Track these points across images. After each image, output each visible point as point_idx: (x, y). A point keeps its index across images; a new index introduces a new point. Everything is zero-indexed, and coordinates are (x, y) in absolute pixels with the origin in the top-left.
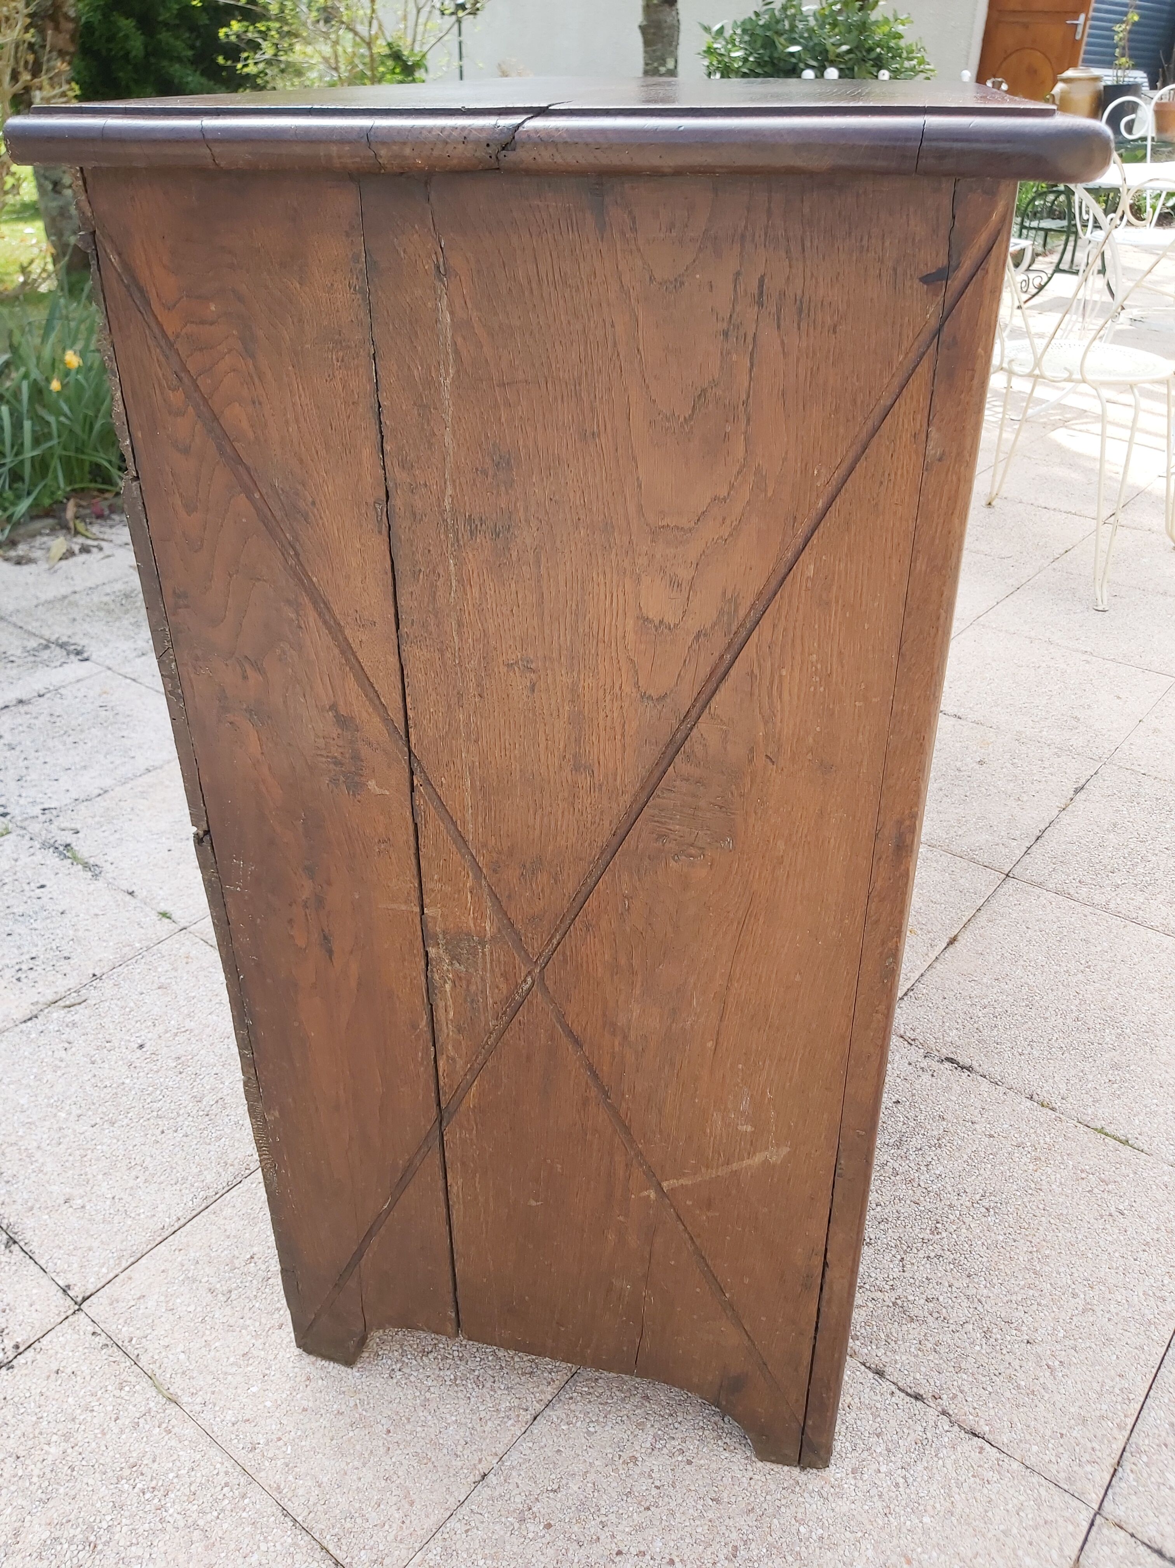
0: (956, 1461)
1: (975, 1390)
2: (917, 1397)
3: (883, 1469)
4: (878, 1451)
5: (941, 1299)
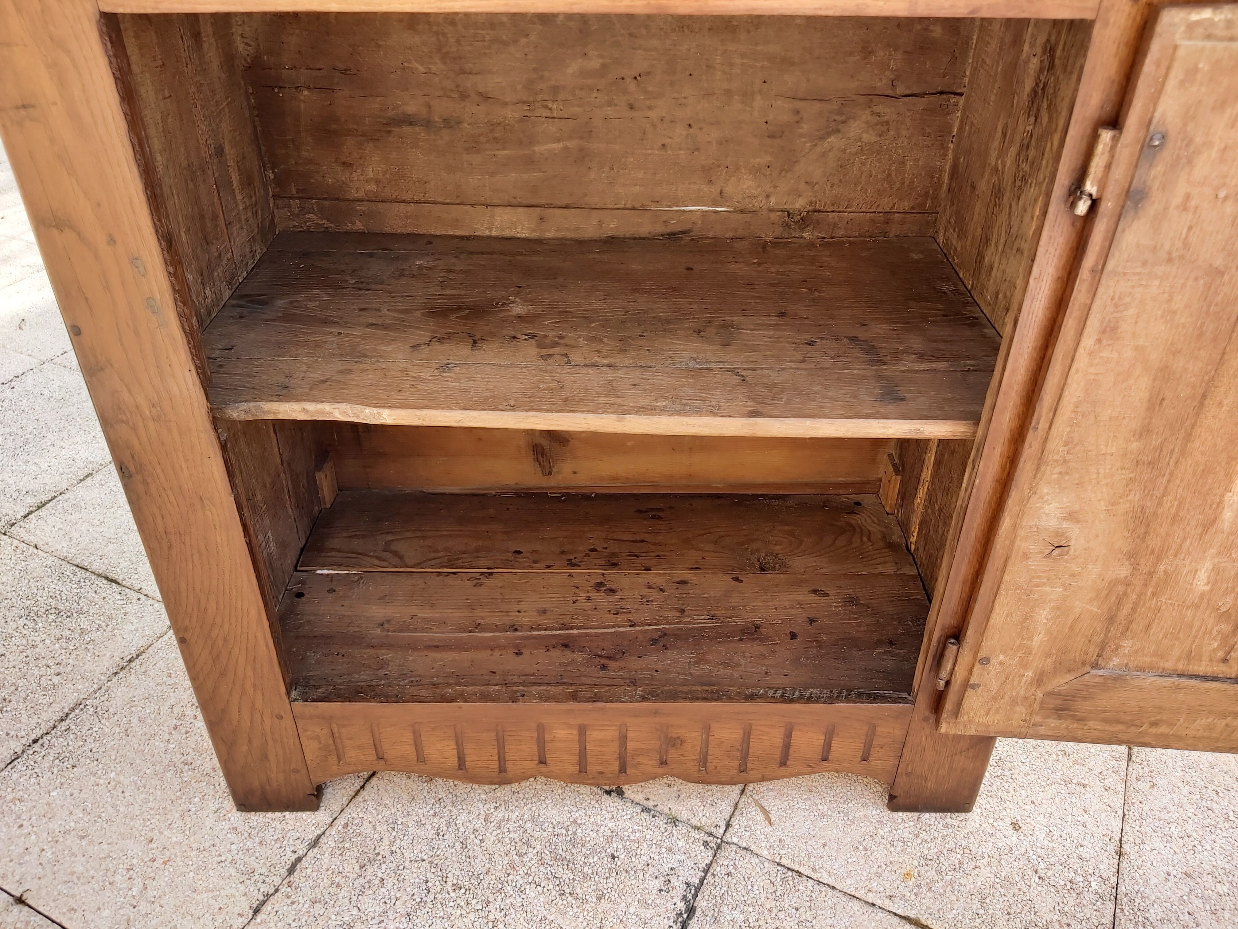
0: (233, 896)
1: (294, 913)
2: (291, 871)
3: (233, 847)
4: (248, 843)
5: (383, 890)
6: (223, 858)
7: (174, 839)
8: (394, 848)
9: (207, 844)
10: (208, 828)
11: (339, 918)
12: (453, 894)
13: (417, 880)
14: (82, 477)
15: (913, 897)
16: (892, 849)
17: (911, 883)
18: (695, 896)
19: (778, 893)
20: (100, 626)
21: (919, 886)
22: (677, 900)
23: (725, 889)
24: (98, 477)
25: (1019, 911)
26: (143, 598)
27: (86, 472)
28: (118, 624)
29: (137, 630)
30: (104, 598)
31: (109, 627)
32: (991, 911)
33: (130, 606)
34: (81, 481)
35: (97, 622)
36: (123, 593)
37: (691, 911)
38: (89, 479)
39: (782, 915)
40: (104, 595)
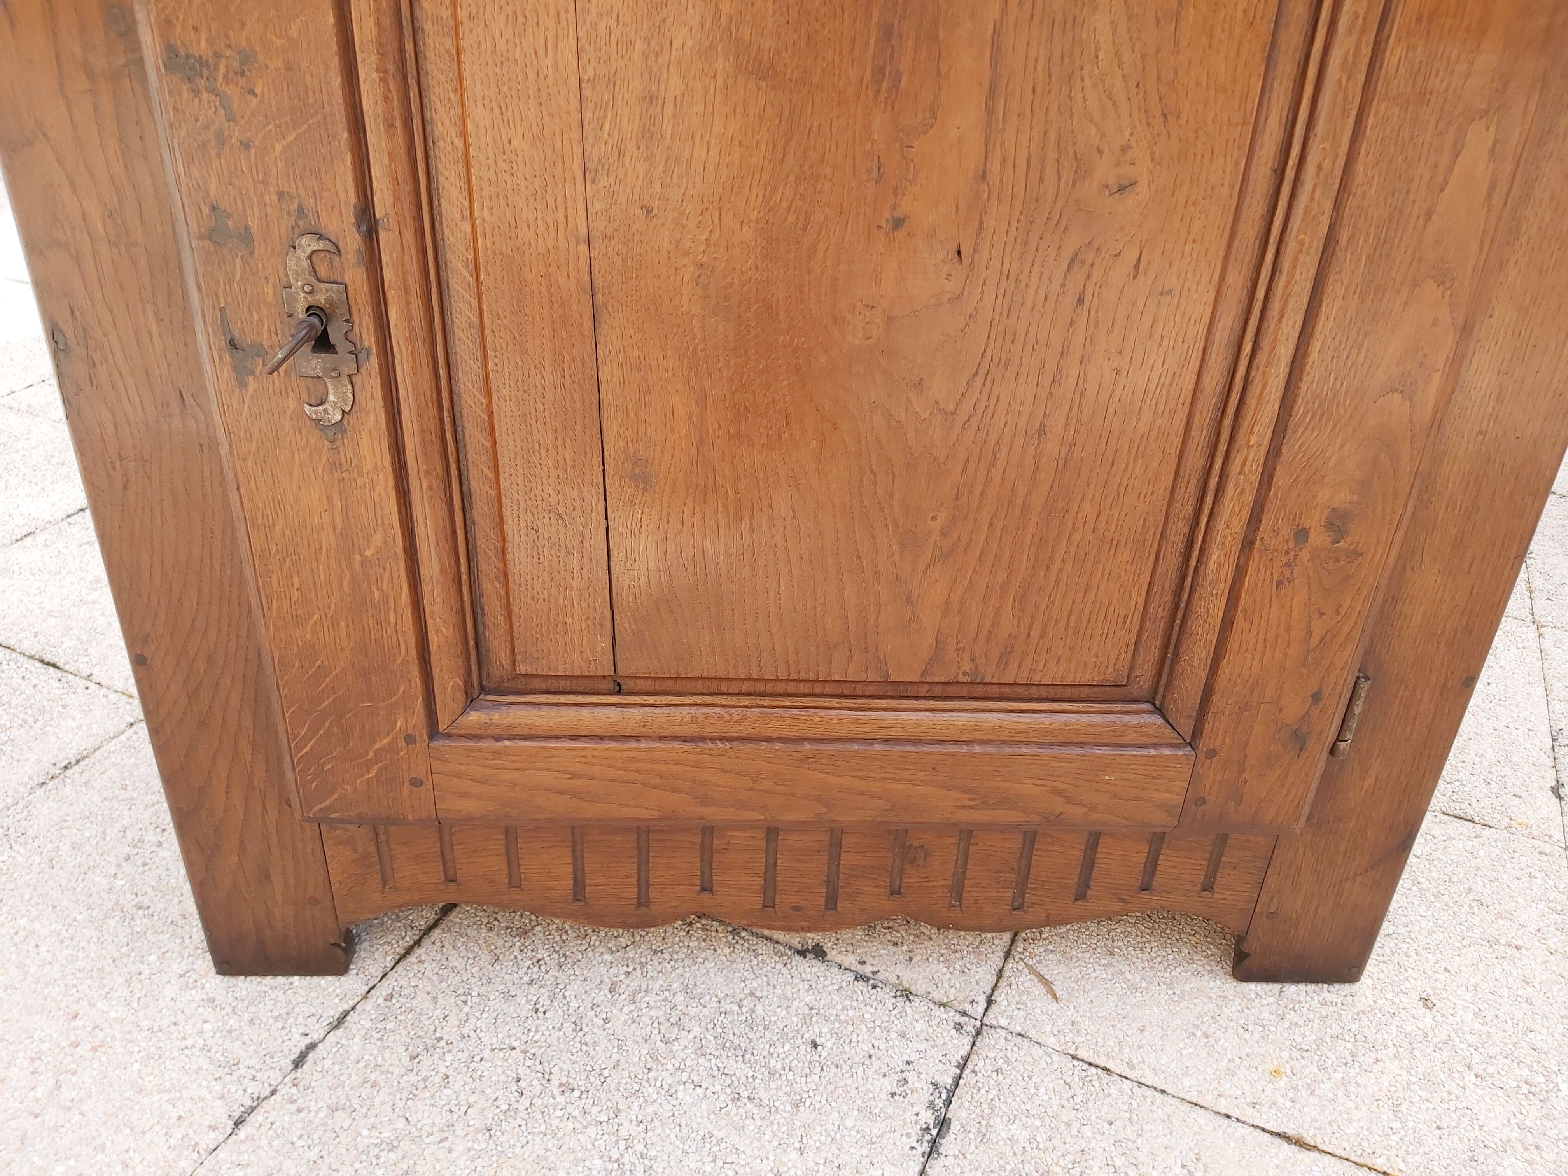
6: (189, 1043)
7: (113, 1014)
8: (465, 1031)
9: (165, 1023)
10: (168, 999)
11: (375, 1133)
12: (561, 1099)
13: (503, 1078)
14: (19, 537)
15: (1289, 1104)
16: (1247, 1036)
17: (1282, 1084)
18: (948, 1103)
19: (1078, 1099)
20: (25, 721)
21: (1295, 1088)
22: (921, 1108)
23: (995, 1092)
24: (41, 538)
25: (1454, 1124)
26: (93, 686)
27: (26, 530)
28: (52, 719)
29: (79, 727)
30: (35, 686)
31: (39, 724)
32: (1410, 1124)
33: (73, 696)
34: (17, 541)
35: (22, 716)
36: (64, 680)
37: (943, 1124)
38: (29, 539)
39: (1088, 1131)
40: (35, 681)
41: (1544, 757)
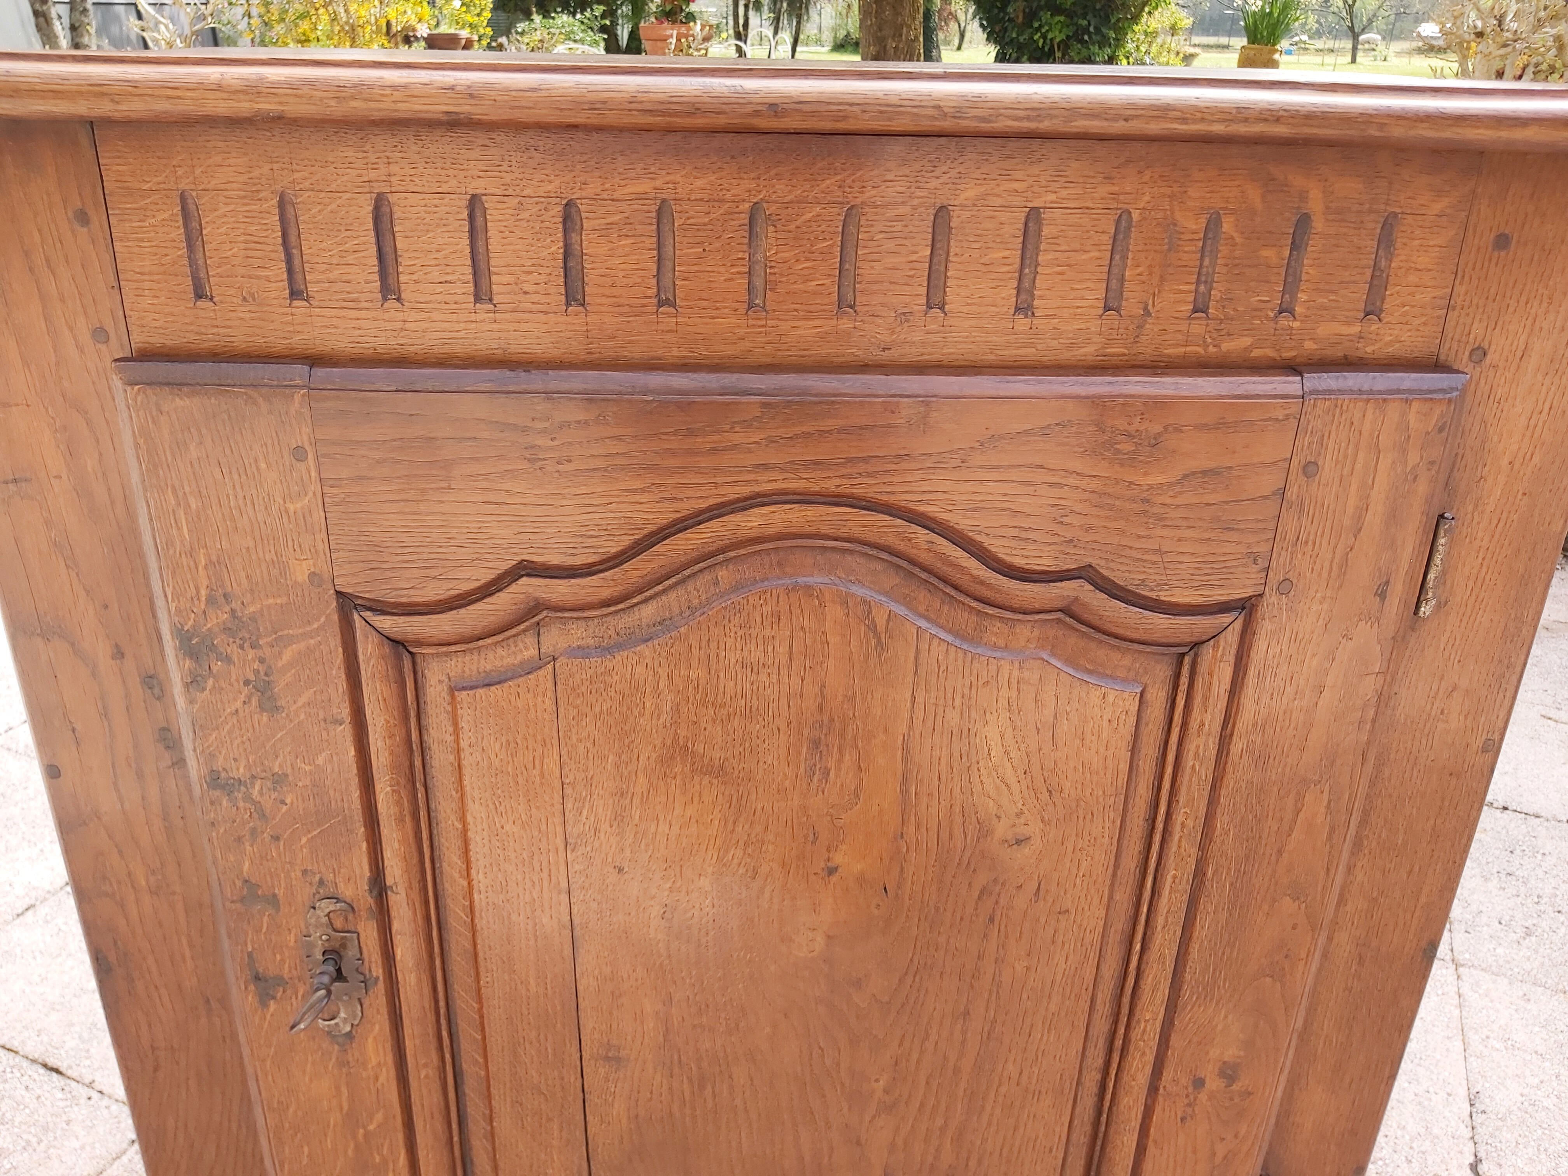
14: (20, 911)
20: (28, 1142)
24: (42, 911)
26: (95, 1095)
27: (27, 902)
28: (55, 1138)
29: (82, 1148)
30: (39, 1097)
31: (43, 1145)
33: (76, 1109)
34: (18, 915)
35: (25, 1136)
36: (67, 1088)
38: (30, 912)
40: (39, 1092)
41: (1462, 1126)
